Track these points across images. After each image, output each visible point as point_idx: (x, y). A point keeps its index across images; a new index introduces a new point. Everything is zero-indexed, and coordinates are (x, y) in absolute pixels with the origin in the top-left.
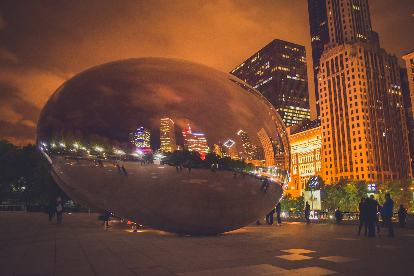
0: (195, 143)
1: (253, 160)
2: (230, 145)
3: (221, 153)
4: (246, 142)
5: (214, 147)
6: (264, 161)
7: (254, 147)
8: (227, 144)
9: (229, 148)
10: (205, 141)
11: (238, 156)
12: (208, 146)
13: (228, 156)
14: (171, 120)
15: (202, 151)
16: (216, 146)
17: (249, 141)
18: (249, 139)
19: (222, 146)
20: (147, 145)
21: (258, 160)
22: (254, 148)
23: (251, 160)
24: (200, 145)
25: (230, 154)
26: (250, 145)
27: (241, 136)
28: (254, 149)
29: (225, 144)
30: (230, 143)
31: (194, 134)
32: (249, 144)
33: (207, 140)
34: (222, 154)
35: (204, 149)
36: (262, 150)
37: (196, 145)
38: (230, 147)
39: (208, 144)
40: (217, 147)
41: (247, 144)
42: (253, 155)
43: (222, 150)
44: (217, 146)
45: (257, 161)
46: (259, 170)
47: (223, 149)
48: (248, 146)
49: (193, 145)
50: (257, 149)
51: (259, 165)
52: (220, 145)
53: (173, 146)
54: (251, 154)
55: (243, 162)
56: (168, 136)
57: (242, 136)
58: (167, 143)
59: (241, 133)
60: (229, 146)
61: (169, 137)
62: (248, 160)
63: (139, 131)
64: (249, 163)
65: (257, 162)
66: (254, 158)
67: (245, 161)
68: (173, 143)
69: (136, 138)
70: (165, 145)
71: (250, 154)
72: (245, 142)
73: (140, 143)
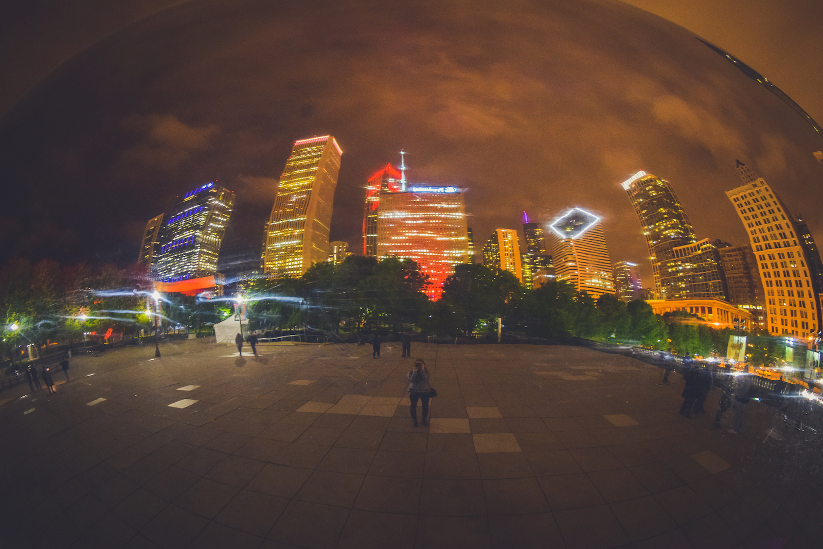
0: (412, 228)
1: (690, 296)
2: (577, 228)
3: (527, 266)
4: (664, 219)
5: (495, 239)
6: (759, 308)
7: (701, 244)
8: (562, 227)
9: (568, 241)
10: (460, 215)
11: (615, 277)
12: (470, 236)
13: (560, 278)
14: (334, 141)
15: (436, 258)
16: (505, 235)
17: (678, 217)
18: (676, 208)
19: (533, 236)
20: (206, 262)
21: (722, 300)
22: (698, 247)
23: (680, 297)
24: (428, 234)
25: (574, 268)
26: (677, 233)
27: (638, 196)
28: (700, 252)
29: (553, 226)
30: (576, 222)
31: (415, 189)
32: (674, 227)
33: (466, 211)
34: (534, 269)
35: (446, 253)
36: (744, 258)
37: (414, 234)
38: (574, 237)
39: (469, 230)
40: (508, 238)
41: (666, 228)
42: (691, 278)
43: (536, 249)
44: (509, 236)
45: (717, 304)
46: (729, 349)
47: (539, 248)
48: (667, 238)
49: (401, 234)
50: (716, 255)
51: (731, 325)
52: (527, 230)
53: (313, 250)
54: (684, 271)
55: (638, 306)
56: (302, 207)
57: (646, 195)
58: (291, 237)
59: (641, 184)
60: (568, 233)
61: (303, 213)
62: (665, 296)
63: (191, 203)
64: (668, 310)
65: (714, 310)
66: (697, 290)
67: (648, 301)
68: (314, 239)
69: (169, 234)
70: (280, 250)
71: (678, 272)
72: (653, 218)
73: (182, 256)
